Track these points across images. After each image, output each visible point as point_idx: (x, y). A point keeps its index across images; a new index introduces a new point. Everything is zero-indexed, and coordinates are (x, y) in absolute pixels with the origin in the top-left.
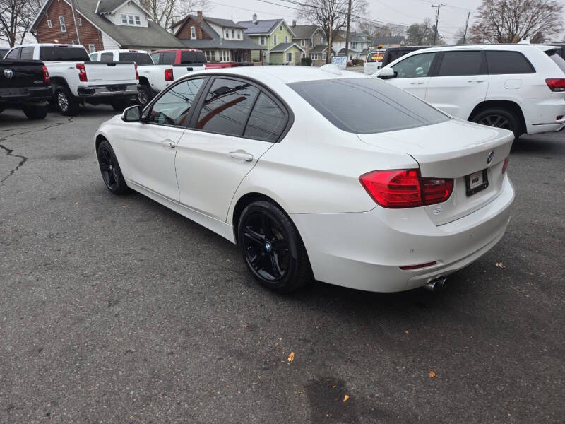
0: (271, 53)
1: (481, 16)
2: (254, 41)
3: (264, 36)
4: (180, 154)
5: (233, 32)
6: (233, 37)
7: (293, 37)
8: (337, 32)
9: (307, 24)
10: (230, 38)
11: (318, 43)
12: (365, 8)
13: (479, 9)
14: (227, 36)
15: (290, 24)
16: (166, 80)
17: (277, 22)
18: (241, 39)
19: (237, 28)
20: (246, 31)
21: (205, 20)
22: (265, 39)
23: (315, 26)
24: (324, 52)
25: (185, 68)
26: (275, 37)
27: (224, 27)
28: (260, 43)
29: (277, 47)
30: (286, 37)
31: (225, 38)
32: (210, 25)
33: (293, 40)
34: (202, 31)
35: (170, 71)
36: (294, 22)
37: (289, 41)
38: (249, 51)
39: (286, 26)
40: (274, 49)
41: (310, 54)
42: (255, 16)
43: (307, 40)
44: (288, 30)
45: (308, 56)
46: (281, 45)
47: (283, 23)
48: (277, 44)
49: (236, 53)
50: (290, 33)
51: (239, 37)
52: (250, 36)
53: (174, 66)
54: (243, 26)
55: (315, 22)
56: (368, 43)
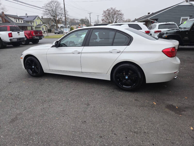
0: (35, 28)
1: (103, 17)
2: (28, 23)
3: (31, 22)
4: (83, 55)
5: (19, 20)
6: (19, 22)
7: (43, 22)
8: (59, 20)
9: (47, 18)
10: (18, 22)
11: (52, 24)
12: (67, 13)
13: (103, 14)
14: (17, 21)
15: (41, 17)
16: (9, 37)
17: (36, 16)
18: (23, 22)
19: (20, 18)
20: (24, 20)
21: (6, 15)
22: (32, 23)
23: (50, 19)
24: (55, 27)
25: (17, 32)
26: (36, 22)
27: (15, 18)
28: (30, 24)
29: (37, 26)
30: (41, 22)
31: (16, 22)
32: (8, 17)
33: (43, 23)
34: (5, 19)
35: (11, 33)
36: (42, 17)
37: (42, 23)
38: (26, 27)
39: (40, 18)
40: (36, 26)
41: (50, 28)
42: (26, 14)
43: (48, 23)
44: (41, 20)
45: (50, 29)
46: (39, 25)
47: (38, 17)
48: (37, 24)
49: (21, 28)
50: (42, 21)
51: (21, 22)
52: (26, 22)
53: (12, 31)
54: (22, 17)
55: (50, 17)
56: (69, 24)
